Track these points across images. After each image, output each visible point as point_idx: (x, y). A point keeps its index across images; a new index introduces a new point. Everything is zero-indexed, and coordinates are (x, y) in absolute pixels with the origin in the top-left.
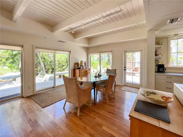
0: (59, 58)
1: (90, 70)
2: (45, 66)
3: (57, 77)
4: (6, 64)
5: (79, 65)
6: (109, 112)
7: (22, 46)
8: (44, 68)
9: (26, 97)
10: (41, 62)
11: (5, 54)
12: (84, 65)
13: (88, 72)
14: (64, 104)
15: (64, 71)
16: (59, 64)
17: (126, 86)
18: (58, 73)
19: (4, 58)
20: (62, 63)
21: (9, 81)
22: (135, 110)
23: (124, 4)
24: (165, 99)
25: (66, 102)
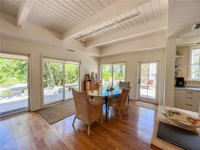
0: (69, 69)
1: (101, 82)
2: (55, 77)
3: (66, 89)
4: (14, 75)
5: (90, 77)
6: (122, 131)
7: (29, 55)
8: (53, 79)
9: (34, 112)
10: (50, 73)
11: (13, 64)
12: (95, 76)
13: (99, 85)
14: (73, 120)
15: (74, 82)
16: (69, 75)
17: (140, 101)
18: (68, 85)
19: (13, 68)
20: (72, 74)
21: (19, 93)
22: (158, 137)
23: (142, 5)
24: (192, 121)
25: (75, 118)
